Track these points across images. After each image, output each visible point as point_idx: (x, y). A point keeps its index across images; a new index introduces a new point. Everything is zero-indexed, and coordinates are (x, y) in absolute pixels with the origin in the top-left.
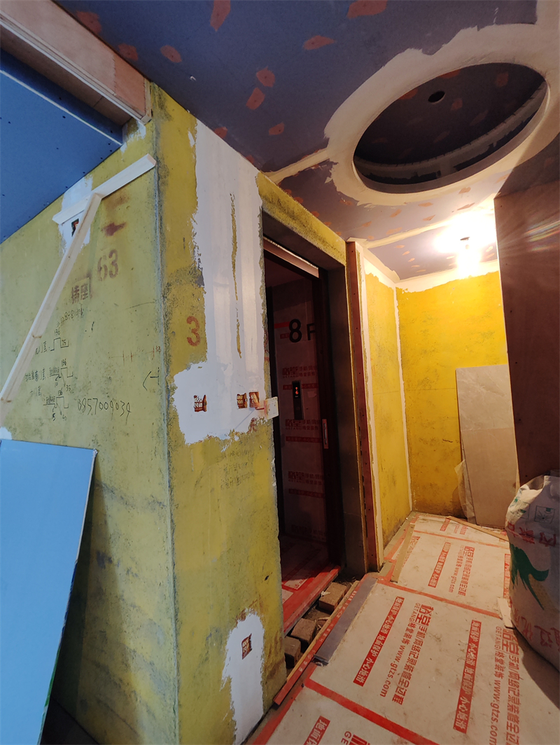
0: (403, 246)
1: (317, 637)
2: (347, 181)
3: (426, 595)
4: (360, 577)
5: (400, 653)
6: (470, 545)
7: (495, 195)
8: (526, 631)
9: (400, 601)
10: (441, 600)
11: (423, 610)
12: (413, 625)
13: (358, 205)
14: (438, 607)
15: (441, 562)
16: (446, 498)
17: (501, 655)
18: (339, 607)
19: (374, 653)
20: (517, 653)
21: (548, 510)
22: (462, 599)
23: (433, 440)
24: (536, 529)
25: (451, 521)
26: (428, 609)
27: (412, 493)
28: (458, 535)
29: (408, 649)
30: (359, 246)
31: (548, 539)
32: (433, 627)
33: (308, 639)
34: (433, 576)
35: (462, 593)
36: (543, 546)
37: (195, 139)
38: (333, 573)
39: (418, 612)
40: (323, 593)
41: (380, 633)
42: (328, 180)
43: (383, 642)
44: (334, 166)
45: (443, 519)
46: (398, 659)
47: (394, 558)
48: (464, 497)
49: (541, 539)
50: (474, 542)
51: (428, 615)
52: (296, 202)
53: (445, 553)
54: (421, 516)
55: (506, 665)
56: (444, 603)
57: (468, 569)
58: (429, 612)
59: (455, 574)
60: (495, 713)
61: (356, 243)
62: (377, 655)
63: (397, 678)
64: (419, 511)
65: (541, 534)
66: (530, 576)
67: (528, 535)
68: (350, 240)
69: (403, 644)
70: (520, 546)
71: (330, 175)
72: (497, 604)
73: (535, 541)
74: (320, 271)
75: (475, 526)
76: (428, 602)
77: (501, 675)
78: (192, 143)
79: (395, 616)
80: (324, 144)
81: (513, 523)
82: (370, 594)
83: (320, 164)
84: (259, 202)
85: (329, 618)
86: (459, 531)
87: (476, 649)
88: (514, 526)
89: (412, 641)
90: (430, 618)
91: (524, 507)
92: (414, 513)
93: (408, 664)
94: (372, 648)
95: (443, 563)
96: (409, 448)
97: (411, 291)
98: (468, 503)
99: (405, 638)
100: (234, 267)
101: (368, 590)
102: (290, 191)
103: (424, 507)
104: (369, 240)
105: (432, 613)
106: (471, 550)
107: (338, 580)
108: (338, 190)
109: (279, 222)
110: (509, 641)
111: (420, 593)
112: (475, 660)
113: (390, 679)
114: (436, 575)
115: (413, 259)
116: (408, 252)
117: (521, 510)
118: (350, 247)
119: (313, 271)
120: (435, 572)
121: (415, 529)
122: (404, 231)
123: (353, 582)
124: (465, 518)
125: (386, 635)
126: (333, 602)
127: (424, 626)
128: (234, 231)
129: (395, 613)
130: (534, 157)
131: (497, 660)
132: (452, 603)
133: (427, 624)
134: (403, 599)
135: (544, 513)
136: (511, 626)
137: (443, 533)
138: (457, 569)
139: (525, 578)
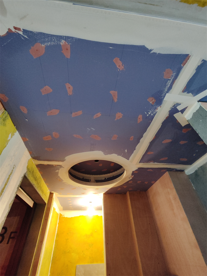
0: (70, 199)
13: (63, 182)
30: (55, 195)
37: (11, 137)
42: (57, 171)
44: (62, 168)
52: (39, 173)
68: (52, 192)
71: (59, 170)
74: (34, 204)
78: (9, 138)
80: (63, 161)
83: (57, 165)
84: (25, 171)
97: (65, 216)
102: (39, 169)
104: (59, 194)
108: (59, 175)
115: (71, 204)
116: (70, 202)
118: (51, 194)
119: (30, 203)
122: (73, 195)
128: (6, 184)
130: (116, 187)
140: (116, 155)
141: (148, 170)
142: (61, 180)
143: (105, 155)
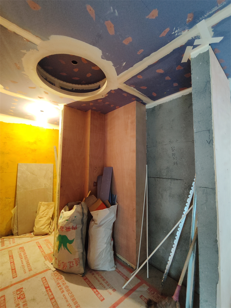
2: (30, 60)
3: (15, 284)
6: (20, 246)
7: (66, 104)
8: (64, 267)
10: (24, 280)
11: (19, 292)
12: (18, 305)
14: (24, 285)
17: (58, 283)
20: (62, 278)
21: (75, 217)
22: (32, 273)
25: (5, 239)
26: (21, 290)
28: (12, 245)
32: (28, 297)
34: (12, 272)
35: (30, 270)
36: (73, 230)
39: (16, 296)
50: (22, 244)
51: (22, 293)
53: (11, 257)
55: (62, 286)
56: (26, 281)
57: (26, 257)
58: (22, 291)
59: (22, 263)
60: (70, 307)
65: (72, 226)
66: (67, 243)
67: (68, 229)
70: (63, 234)
71: (28, 50)
72: (45, 264)
75: (17, 236)
76: (18, 286)
77: (63, 292)
81: (63, 226)
86: (11, 242)
87: (50, 290)
90: (24, 293)
91: (67, 218)
95: (14, 262)
98: (15, 226)
105: (24, 290)
106: (22, 248)
110: (57, 276)
111: (12, 285)
112: (52, 294)
114: (14, 270)
117: (67, 220)
120: (12, 270)
124: (13, 235)
127: (23, 300)
130: (83, 102)
131: (59, 287)
132: (29, 278)
133: (25, 297)
134: (4, 296)
135: (74, 219)
136: (55, 269)
137: (4, 247)
138: (21, 261)
139: (65, 246)
143: (102, 58)
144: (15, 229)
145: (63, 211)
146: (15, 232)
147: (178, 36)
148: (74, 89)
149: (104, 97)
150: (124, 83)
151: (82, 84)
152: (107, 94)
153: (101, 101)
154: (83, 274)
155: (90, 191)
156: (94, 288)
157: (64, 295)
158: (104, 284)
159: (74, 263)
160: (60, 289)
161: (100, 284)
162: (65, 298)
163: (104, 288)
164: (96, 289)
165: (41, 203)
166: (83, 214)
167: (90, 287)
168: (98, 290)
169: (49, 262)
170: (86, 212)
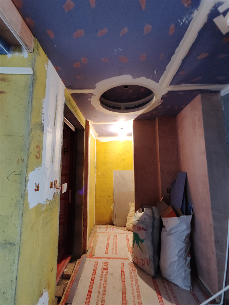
0: (103, 126)
1: (65, 293)
2: (95, 102)
3: (105, 258)
4: (79, 257)
5: (100, 286)
6: (116, 234)
7: (134, 119)
8: (137, 262)
9: (96, 263)
10: (110, 258)
11: (105, 264)
12: (103, 272)
13: (96, 110)
14: (110, 261)
15: (108, 244)
16: (107, 218)
17: (131, 273)
18: (73, 274)
19: (90, 290)
20: (135, 271)
21: (145, 219)
22: (117, 256)
23: (104, 196)
24: (141, 226)
25: (108, 227)
26: (107, 263)
27: (95, 217)
28: (112, 232)
29: (103, 282)
30: (90, 123)
31: (144, 229)
32: (110, 271)
33: (61, 295)
34: (106, 250)
35: (116, 253)
36: (143, 231)
37: (47, 67)
38: (69, 259)
39: (103, 266)
40: (65, 270)
41: (92, 280)
42: (89, 99)
43: (93, 283)
44: (94, 96)
45: (106, 226)
46: (100, 288)
47: (91, 245)
48: (113, 217)
49: (143, 229)
50: (117, 233)
51: (107, 266)
52: (74, 102)
53: (108, 239)
54: (98, 226)
55: (133, 276)
56: (111, 259)
57: (116, 244)
59: (113, 247)
60: (134, 296)
61: (89, 122)
62: (92, 290)
63: (101, 297)
64: (97, 224)
65: (143, 227)
66: (139, 242)
67: (139, 228)
68: (88, 120)
69: (101, 281)
70: (136, 232)
71: (91, 98)
72: (127, 254)
73: (141, 230)
74: (75, 129)
75: (116, 227)
76: (106, 260)
77: (132, 281)
78: (46, 68)
79: (96, 271)
80: (94, 88)
81: (135, 225)
82: (85, 264)
83: (89, 93)
84: (64, 100)
85: (69, 281)
86: (111, 230)
87: (124, 274)
88: (135, 226)
89: (103, 279)
90: (108, 267)
91: (138, 219)
92: (96, 225)
93: (104, 289)
94: (89, 288)
96: (96, 200)
97: (101, 141)
98: (114, 219)
99: (101, 278)
100: (54, 125)
101: (84, 263)
102: (74, 98)
103: (99, 222)
104: (94, 122)
105: (108, 264)
106: (116, 236)
107: (71, 262)
108: (91, 103)
109: (69, 109)
110: (132, 267)
111: (103, 258)
112: (124, 278)
113: (98, 299)
115: (105, 131)
116: (104, 129)
117: (138, 220)
118: (87, 122)
119: (73, 128)
120: (107, 248)
121: (97, 232)
122: (106, 122)
123: (77, 261)
124: (113, 225)
125: (94, 280)
126: (70, 273)
127: (106, 271)
128: (56, 109)
129: (95, 269)
130: (146, 113)
131: (130, 276)
132: (114, 258)
133: (108, 270)
134: (98, 262)
135: (144, 220)
136: (132, 261)
137: (107, 232)
138: (113, 245)
139: (138, 243)
140: (145, 78)
141: (179, 93)
142: (94, 108)
143: (134, 79)
144: (114, 221)
145: (137, 212)
146: (114, 223)
147: (189, 22)
148: (136, 106)
149: (161, 103)
150: (170, 85)
151: (142, 99)
152: (162, 99)
153: (161, 107)
154: (154, 277)
155: (163, 197)
156: (159, 293)
157: (132, 284)
158: (171, 297)
159: (145, 262)
160: (131, 278)
161: (168, 294)
162: (132, 287)
163: (170, 300)
164: (161, 295)
165: (131, 204)
166: (154, 218)
167: (156, 291)
168: (162, 298)
169: (130, 254)
170: (157, 216)
